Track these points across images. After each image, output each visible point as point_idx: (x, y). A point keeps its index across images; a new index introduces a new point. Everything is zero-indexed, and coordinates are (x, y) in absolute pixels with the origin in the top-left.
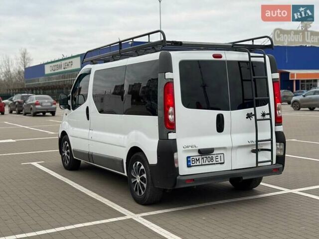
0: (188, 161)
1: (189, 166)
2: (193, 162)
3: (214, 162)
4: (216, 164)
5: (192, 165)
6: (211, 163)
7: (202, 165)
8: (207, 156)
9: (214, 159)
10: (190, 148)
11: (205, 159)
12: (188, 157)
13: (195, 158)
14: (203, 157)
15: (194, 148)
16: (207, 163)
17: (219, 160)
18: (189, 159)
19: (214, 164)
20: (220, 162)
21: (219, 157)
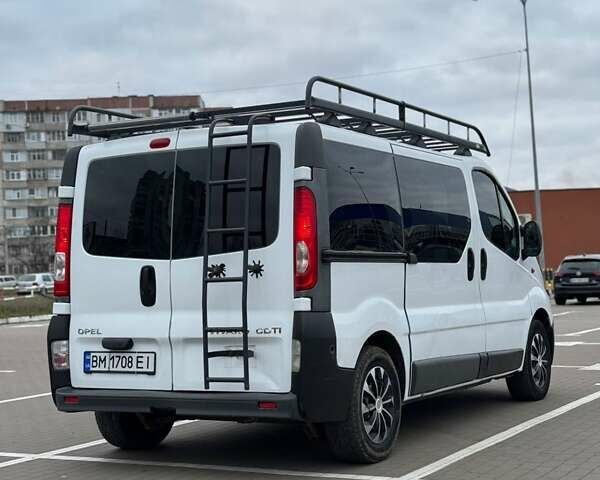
0: (86, 362)
1: (87, 371)
2: (95, 364)
3: (134, 369)
4: (138, 373)
5: (92, 369)
6: (127, 369)
7: (109, 372)
8: (122, 355)
9: (134, 362)
10: (89, 335)
11: (116, 359)
12: (87, 353)
13: (98, 355)
14: (112, 355)
15: (96, 336)
16: (120, 369)
17: (144, 365)
18: (87, 357)
19: (133, 373)
20: (145, 370)
21: (144, 360)
